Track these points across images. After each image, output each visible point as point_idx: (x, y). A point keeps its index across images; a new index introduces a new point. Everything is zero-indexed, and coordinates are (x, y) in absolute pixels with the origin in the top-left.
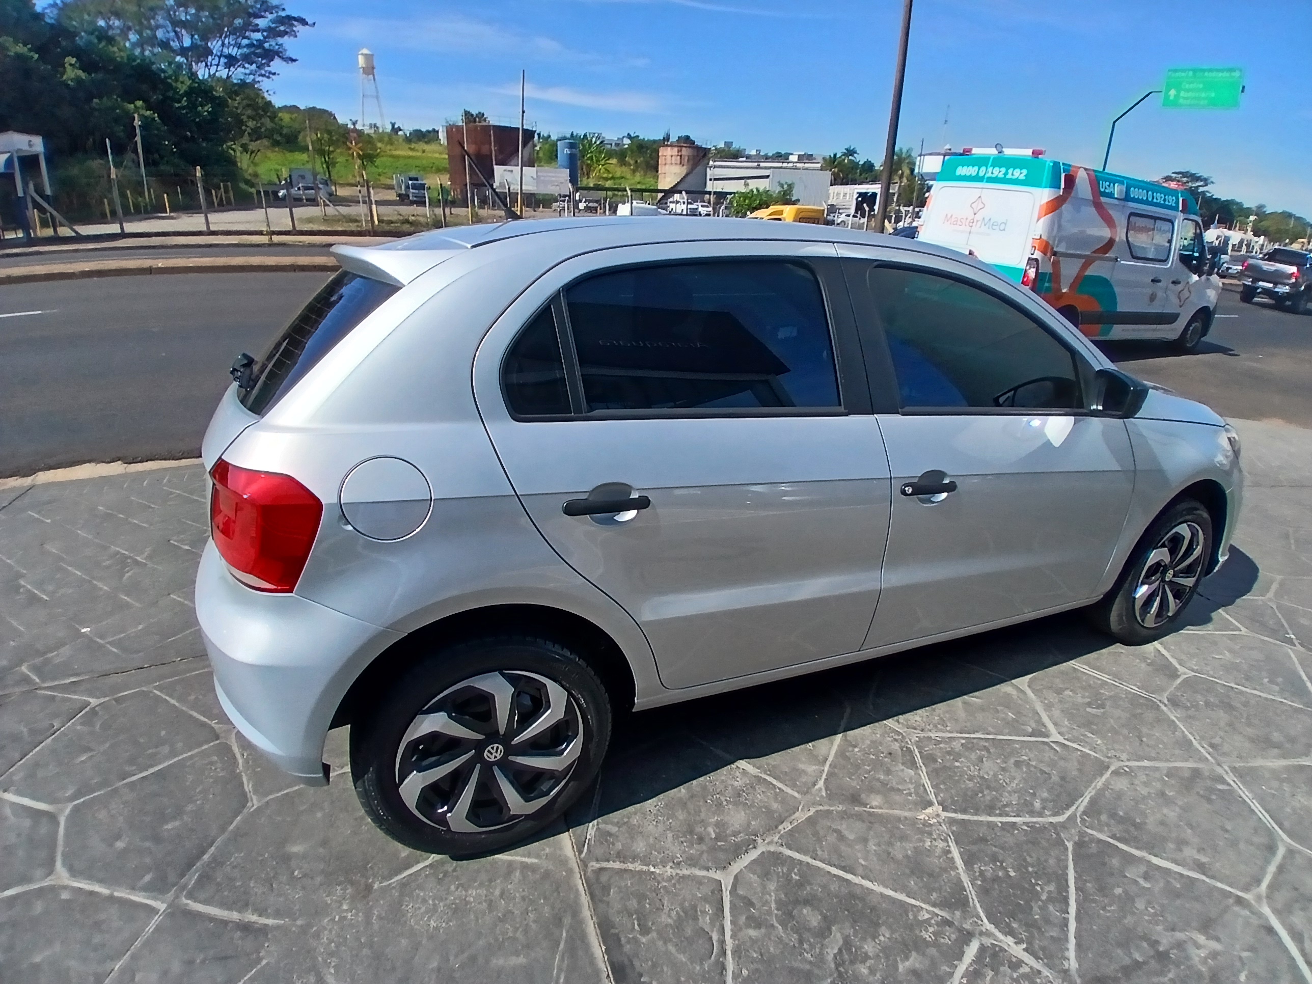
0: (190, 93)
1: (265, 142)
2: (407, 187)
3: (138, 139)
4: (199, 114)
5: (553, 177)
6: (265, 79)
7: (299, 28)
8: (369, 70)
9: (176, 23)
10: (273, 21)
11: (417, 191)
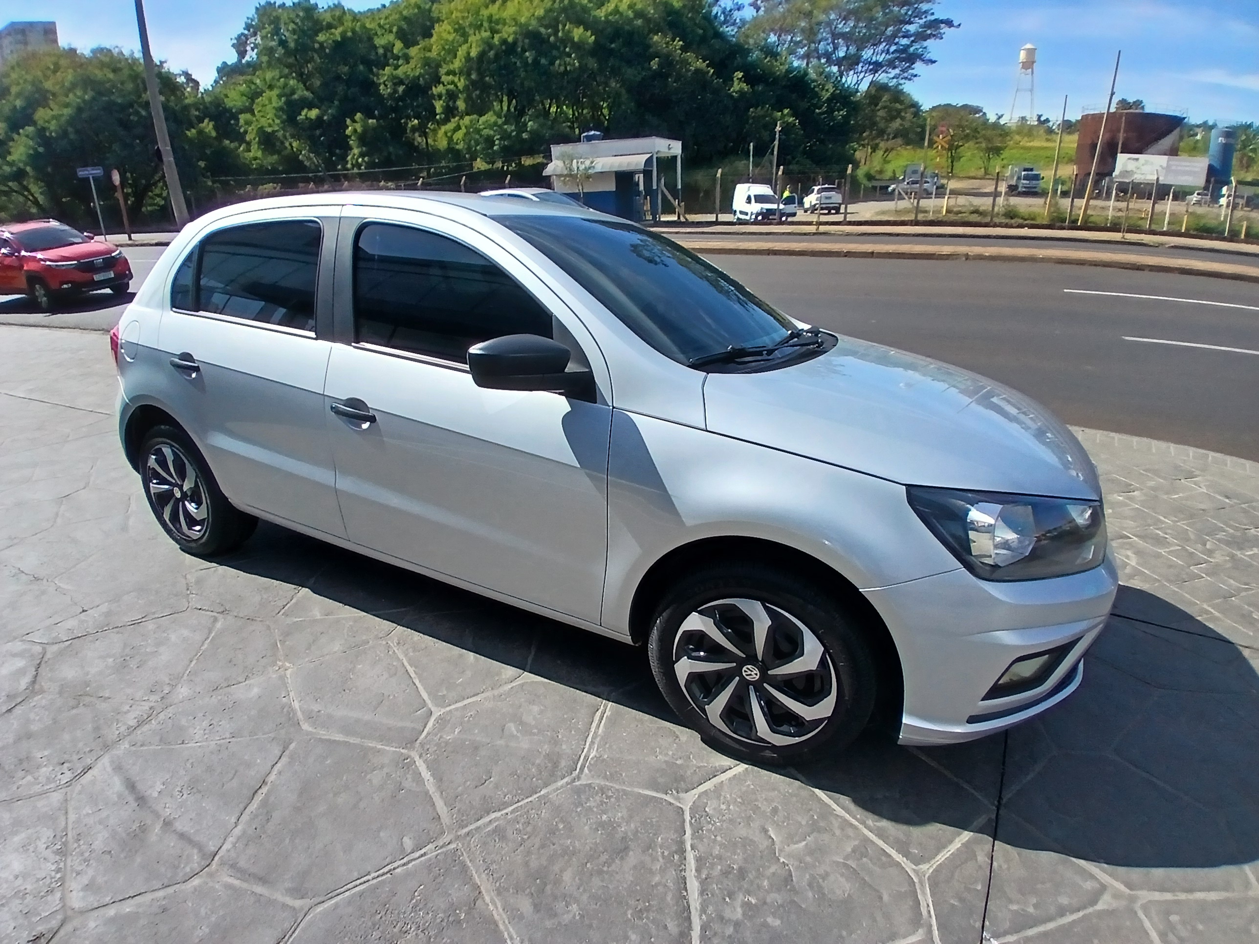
0: (833, 98)
1: (899, 141)
2: (1019, 178)
3: (776, 143)
4: (834, 119)
5: (1189, 166)
6: (907, 81)
7: (944, 29)
8: (1028, 64)
9: (835, 36)
10: (921, 27)
11: (1028, 182)
